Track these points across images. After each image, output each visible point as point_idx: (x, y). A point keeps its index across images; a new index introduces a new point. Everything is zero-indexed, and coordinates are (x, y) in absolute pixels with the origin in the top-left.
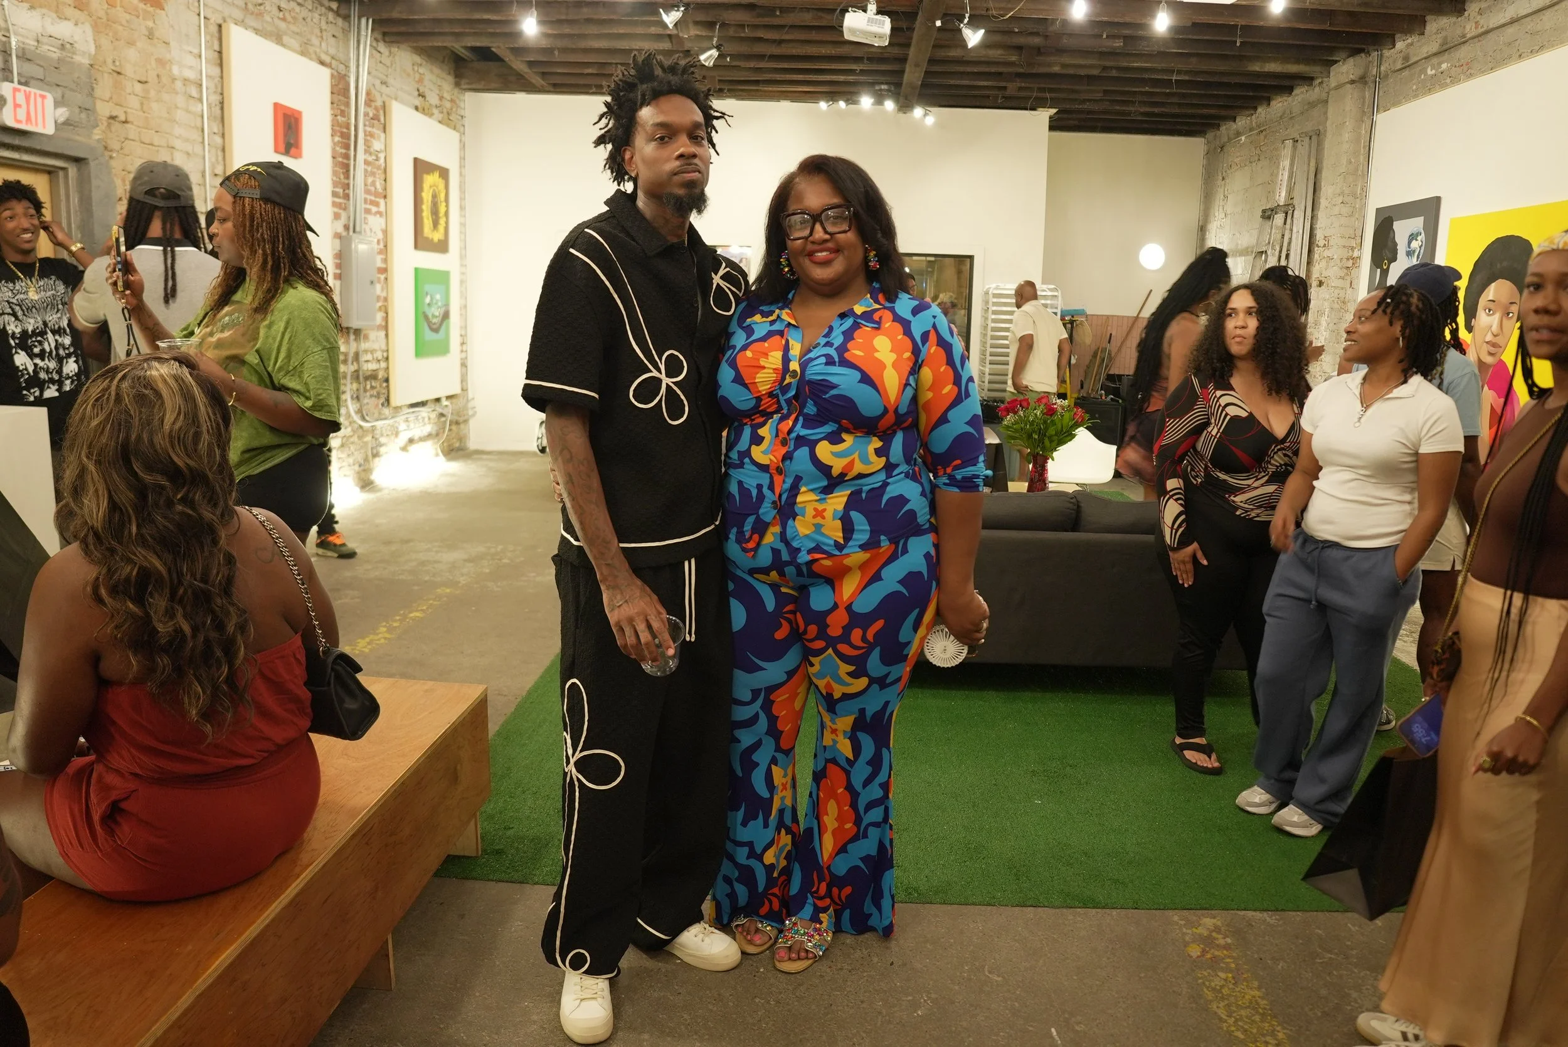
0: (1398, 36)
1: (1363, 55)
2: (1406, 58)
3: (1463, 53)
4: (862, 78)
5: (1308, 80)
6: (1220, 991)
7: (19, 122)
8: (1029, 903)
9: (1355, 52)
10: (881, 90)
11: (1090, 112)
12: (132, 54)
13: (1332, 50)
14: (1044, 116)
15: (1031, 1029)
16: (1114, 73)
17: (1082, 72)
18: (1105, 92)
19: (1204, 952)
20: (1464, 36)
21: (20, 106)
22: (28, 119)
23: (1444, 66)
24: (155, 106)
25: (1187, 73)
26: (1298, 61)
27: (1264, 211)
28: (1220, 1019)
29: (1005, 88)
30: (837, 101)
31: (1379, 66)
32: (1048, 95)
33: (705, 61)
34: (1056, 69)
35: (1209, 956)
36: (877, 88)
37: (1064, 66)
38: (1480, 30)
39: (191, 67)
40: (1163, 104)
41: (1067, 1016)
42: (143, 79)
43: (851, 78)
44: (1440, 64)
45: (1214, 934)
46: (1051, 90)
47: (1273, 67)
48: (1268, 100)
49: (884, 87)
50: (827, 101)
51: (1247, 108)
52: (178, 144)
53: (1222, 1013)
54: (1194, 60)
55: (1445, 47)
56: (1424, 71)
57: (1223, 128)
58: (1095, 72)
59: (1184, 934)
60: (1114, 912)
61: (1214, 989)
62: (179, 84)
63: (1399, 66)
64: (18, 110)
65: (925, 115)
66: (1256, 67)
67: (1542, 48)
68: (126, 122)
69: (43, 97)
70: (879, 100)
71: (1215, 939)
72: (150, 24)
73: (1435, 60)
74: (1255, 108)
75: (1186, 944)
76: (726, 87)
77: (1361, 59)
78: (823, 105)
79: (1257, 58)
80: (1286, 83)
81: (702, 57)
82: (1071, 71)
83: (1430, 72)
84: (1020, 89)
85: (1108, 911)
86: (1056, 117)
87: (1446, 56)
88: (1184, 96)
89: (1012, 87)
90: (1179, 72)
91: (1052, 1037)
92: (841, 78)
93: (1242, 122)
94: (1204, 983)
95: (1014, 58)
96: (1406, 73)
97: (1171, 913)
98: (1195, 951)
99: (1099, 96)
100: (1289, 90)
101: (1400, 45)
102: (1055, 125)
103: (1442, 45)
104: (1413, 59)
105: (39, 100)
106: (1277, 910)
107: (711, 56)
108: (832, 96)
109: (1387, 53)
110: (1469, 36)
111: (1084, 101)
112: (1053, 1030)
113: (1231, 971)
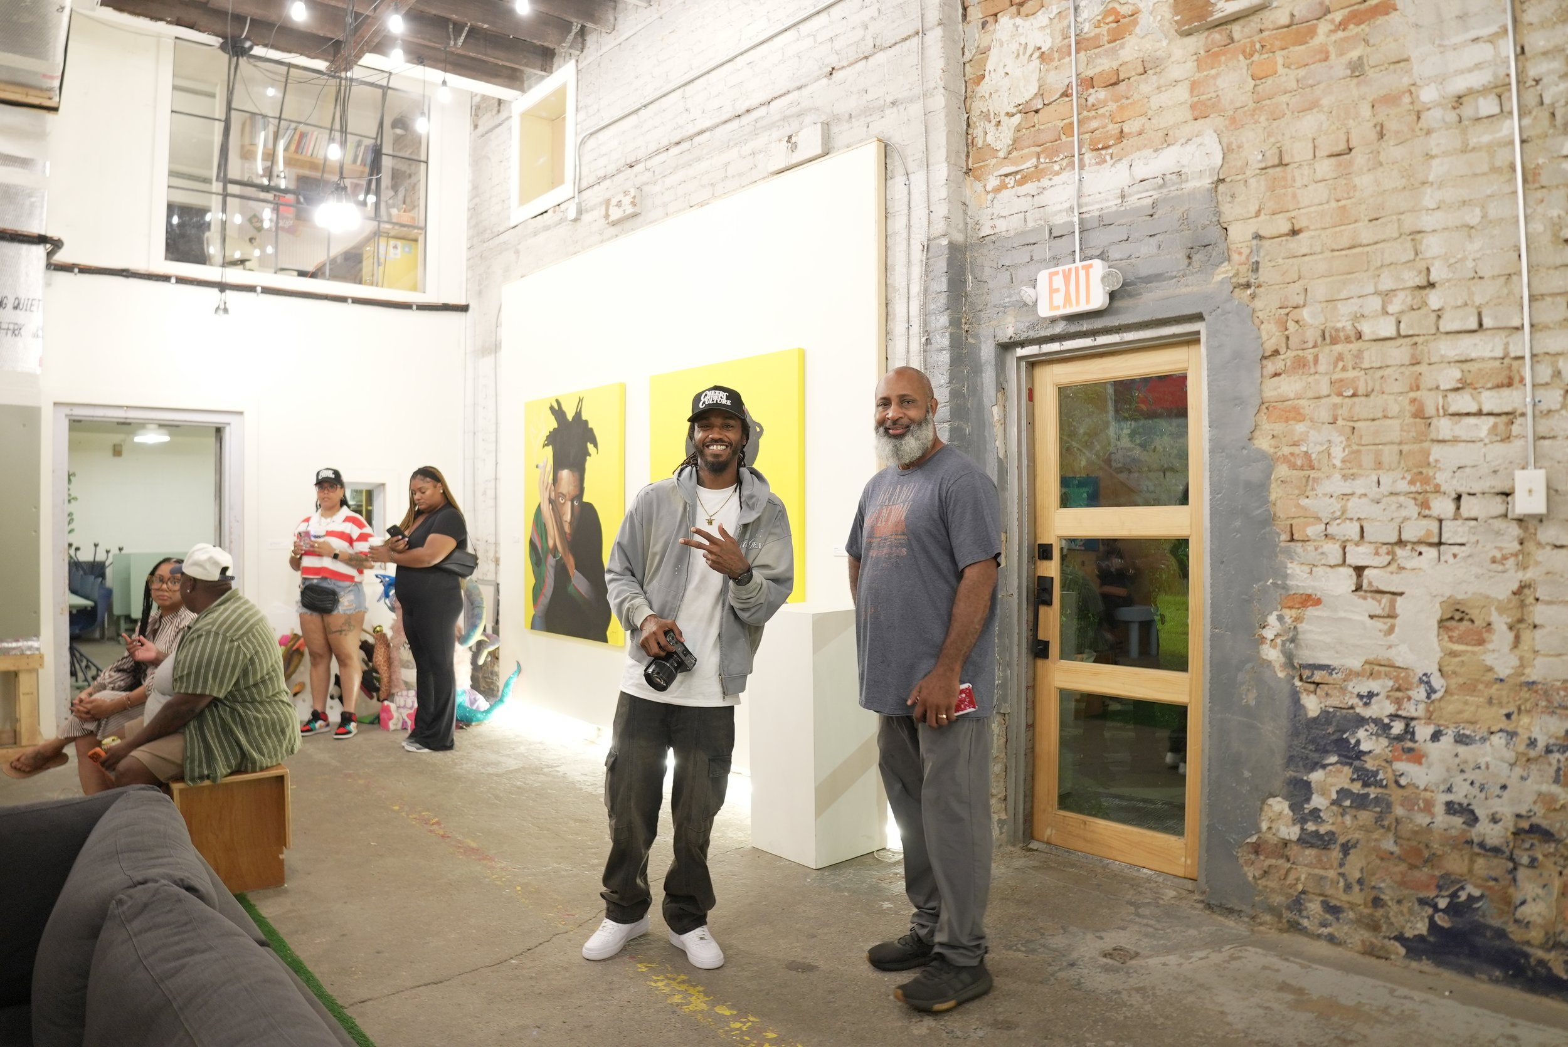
7: (1058, 307)
12: (1309, 124)
21: (1057, 290)
22: (1067, 300)
24: (1364, 182)
39: (1478, 66)
42: (1342, 147)
52: (1428, 221)
62: (1433, 117)
64: (1055, 295)
68: (1294, 232)
69: (1087, 269)
72: (1354, 54)
105: (1082, 273)
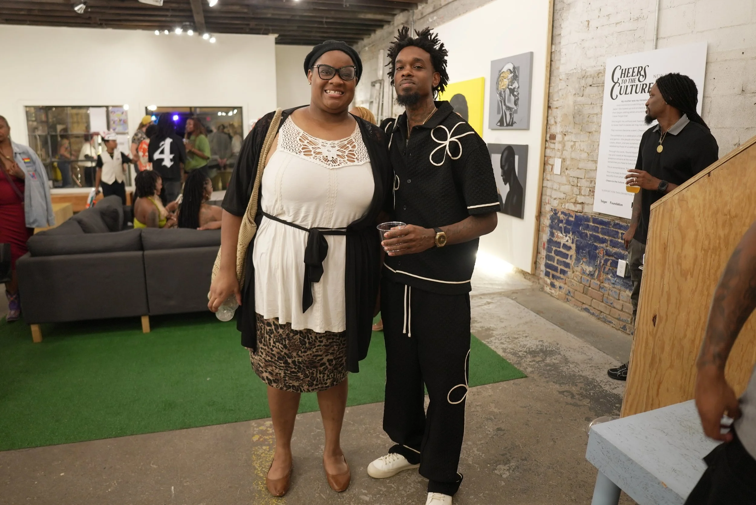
0: (419, 4)
1: (406, 12)
2: (422, 14)
3: (441, 12)
4: (174, 19)
5: (388, 22)
6: (260, 456)
8: (185, 427)
9: (403, 10)
10: (186, 25)
11: (295, 36)
13: (393, 9)
14: (272, 37)
15: (162, 488)
16: (298, 18)
17: (283, 17)
18: (298, 27)
19: (261, 437)
20: (441, 5)
23: (435, 18)
25: (332, 18)
26: (381, 14)
27: (372, 83)
28: (255, 469)
29: (248, 25)
30: (163, 30)
31: (413, 17)
32: (270, 28)
33: (78, 10)
34: (269, 16)
35: (261, 440)
36: (184, 23)
37: (273, 14)
38: (446, 2)
40: (327, 33)
41: (182, 479)
43: (168, 19)
44: (433, 17)
45: (269, 429)
46: (272, 26)
47: (370, 16)
48: (374, 31)
49: (187, 23)
50: (159, 31)
51: (366, 34)
53: (257, 466)
54: (333, 12)
55: (435, 9)
56: (428, 20)
57: (359, 43)
58: (288, 17)
59: (255, 431)
60: (225, 425)
61: (257, 455)
63: (420, 17)
65: (211, 37)
66: (362, 16)
67: (467, 11)
70: (185, 29)
71: (268, 431)
73: (432, 15)
74: (370, 35)
75: (253, 435)
76: (104, 22)
77: (406, 13)
78: (157, 32)
79: (362, 12)
80: (378, 23)
81: (76, 9)
82: (277, 17)
83: (430, 20)
84: (256, 25)
85: (221, 425)
86: (280, 38)
87: (435, 14)
88: (336, 29)
89: (253, 24)
90: (327, 18)
91: (171, 491)
92: (164, 19)
93: (366, 41)
94: (254, 453)
95: (246, 10)
96: (422, 20)
97: (251, 421)
98: (256, 438)
99: (295, 28)
100: (381, 26)
101: (420, 8)
102: (278, 42)
103: (434, 8)
104: (424, 14)
106: (303, 413)
107: (81, 8)
108: (161, 28)
109: (415, 11)
110: (443, 5)
111: (290, 31)
112: (173, 488)
113: (269, 445)
